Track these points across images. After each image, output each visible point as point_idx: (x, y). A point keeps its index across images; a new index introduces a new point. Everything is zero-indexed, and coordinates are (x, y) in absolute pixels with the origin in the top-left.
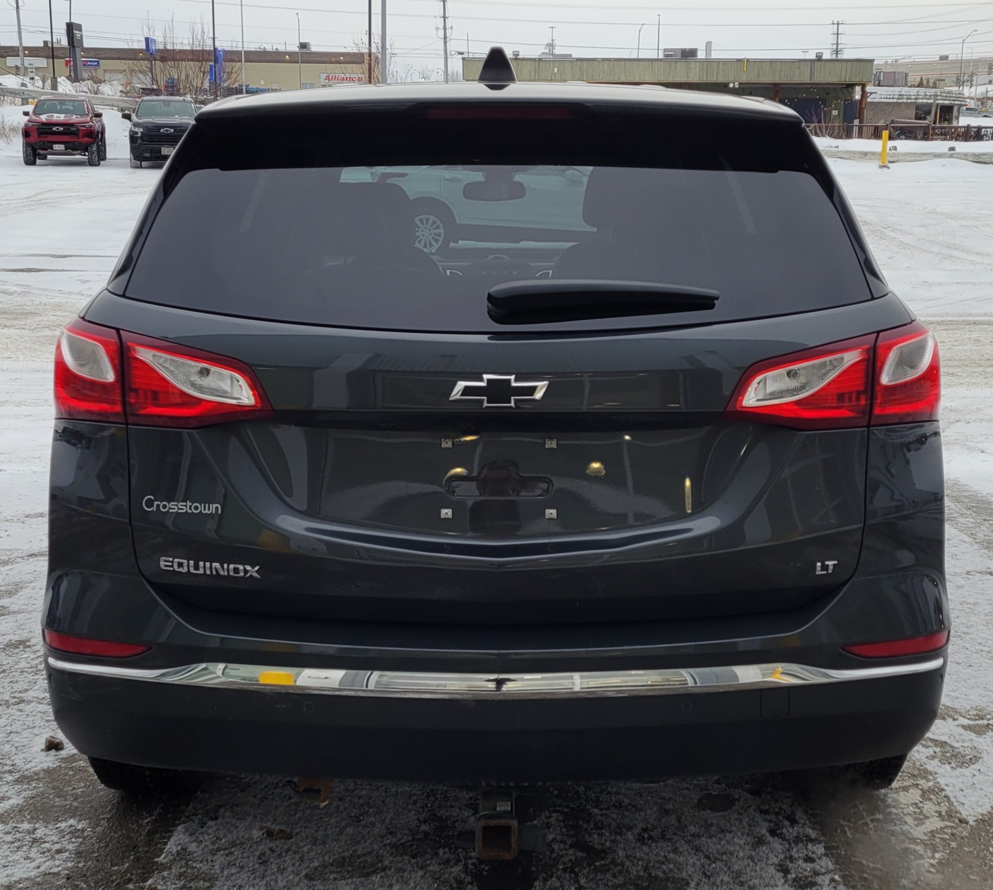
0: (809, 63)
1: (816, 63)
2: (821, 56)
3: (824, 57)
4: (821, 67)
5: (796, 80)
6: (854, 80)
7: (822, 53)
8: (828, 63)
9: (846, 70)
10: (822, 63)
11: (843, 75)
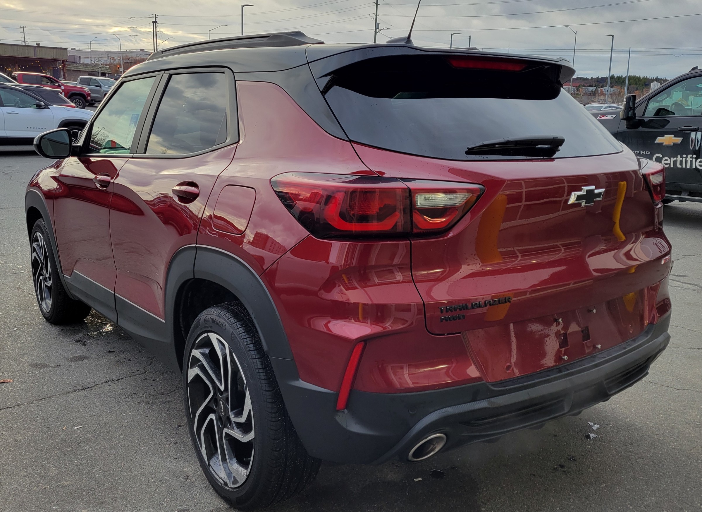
0: (33, 48)
1: (37, 48)
2: (39, 45)
3: (40, 45)
4: (39, 50)
5: (27, 56)
6: (58, 58)
7: (39, 43)
8: (43, 49)
9: (54, 53)
10: (40, 48)
11: (52, 55)
